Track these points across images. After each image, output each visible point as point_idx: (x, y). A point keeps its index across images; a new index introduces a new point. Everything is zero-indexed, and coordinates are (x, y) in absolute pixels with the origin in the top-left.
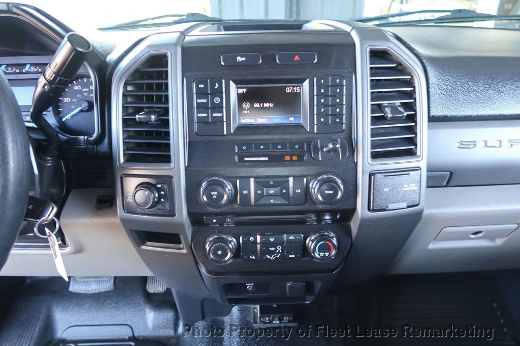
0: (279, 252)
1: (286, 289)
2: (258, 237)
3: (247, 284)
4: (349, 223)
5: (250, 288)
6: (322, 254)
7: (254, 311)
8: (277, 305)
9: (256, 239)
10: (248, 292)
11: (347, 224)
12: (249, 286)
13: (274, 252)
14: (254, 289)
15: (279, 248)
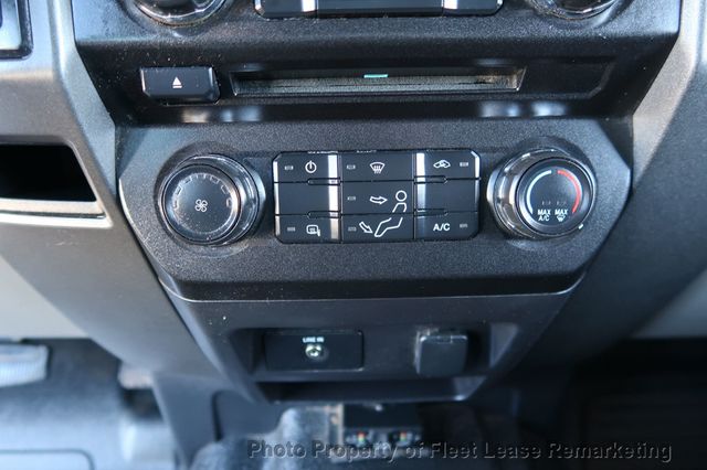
0: (400, 213)
1: (413, 356)
2: (333, 161)
3: (304, 340)
4: (626, 120)
5: (314, 351)
6: (544, 213)
7: (331, 423)
8: (384, 405)
9: (324, 166)
10: (312, 364)
11: (618, 122)
12: (313, 347)
13: (382, 212)
14: (326, 354)
15: (401, 196)
